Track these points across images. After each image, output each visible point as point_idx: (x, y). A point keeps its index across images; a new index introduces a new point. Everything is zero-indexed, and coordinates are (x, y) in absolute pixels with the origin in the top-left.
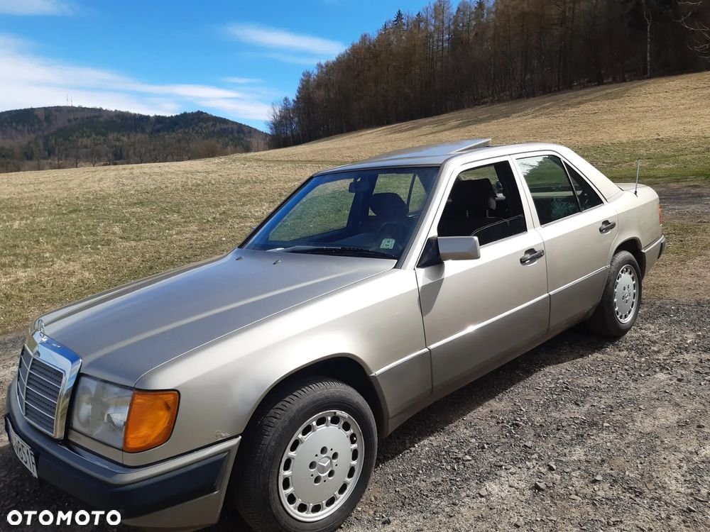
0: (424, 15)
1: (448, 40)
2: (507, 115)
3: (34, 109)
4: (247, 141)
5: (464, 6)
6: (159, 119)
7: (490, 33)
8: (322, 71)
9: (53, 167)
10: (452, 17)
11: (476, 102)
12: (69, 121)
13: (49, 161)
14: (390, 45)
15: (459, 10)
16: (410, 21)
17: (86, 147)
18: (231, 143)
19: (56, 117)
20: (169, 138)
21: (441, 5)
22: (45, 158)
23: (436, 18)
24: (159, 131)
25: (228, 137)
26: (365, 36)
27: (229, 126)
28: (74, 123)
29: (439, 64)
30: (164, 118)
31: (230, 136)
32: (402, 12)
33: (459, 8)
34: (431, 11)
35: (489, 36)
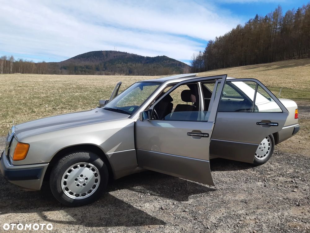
0: (268, 17)
1: (279, 28)
2: (303, 65)
3: (102, 51)
4: (182, 69)
5: (289, 13)
6: (148, 58)
7: (301, 25)
8: (217, 40)
9: (106, 74)
10: (282, 18)
11: (290, 58)
12: (114, 57)
13: (105, 72)
14: (251, 30)
15: (286, 15)
16: (262, 19)
17: (119, 67)
18: (175, 70)
19: (110, 55)
20: (151, 66)
21: (277, 12)
22: (104, 71)
23: (274, 18)
24: (147, 63)
25: (174, 67)
26: (239, 25)
27: (175, 62)
28: (116, 57)
29: (274, 39)
30: (150, 58)
31: (175, 67)
32: (258, 15)
33: (286, 14)
34: (272, 15)
35: (300, 27)
